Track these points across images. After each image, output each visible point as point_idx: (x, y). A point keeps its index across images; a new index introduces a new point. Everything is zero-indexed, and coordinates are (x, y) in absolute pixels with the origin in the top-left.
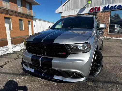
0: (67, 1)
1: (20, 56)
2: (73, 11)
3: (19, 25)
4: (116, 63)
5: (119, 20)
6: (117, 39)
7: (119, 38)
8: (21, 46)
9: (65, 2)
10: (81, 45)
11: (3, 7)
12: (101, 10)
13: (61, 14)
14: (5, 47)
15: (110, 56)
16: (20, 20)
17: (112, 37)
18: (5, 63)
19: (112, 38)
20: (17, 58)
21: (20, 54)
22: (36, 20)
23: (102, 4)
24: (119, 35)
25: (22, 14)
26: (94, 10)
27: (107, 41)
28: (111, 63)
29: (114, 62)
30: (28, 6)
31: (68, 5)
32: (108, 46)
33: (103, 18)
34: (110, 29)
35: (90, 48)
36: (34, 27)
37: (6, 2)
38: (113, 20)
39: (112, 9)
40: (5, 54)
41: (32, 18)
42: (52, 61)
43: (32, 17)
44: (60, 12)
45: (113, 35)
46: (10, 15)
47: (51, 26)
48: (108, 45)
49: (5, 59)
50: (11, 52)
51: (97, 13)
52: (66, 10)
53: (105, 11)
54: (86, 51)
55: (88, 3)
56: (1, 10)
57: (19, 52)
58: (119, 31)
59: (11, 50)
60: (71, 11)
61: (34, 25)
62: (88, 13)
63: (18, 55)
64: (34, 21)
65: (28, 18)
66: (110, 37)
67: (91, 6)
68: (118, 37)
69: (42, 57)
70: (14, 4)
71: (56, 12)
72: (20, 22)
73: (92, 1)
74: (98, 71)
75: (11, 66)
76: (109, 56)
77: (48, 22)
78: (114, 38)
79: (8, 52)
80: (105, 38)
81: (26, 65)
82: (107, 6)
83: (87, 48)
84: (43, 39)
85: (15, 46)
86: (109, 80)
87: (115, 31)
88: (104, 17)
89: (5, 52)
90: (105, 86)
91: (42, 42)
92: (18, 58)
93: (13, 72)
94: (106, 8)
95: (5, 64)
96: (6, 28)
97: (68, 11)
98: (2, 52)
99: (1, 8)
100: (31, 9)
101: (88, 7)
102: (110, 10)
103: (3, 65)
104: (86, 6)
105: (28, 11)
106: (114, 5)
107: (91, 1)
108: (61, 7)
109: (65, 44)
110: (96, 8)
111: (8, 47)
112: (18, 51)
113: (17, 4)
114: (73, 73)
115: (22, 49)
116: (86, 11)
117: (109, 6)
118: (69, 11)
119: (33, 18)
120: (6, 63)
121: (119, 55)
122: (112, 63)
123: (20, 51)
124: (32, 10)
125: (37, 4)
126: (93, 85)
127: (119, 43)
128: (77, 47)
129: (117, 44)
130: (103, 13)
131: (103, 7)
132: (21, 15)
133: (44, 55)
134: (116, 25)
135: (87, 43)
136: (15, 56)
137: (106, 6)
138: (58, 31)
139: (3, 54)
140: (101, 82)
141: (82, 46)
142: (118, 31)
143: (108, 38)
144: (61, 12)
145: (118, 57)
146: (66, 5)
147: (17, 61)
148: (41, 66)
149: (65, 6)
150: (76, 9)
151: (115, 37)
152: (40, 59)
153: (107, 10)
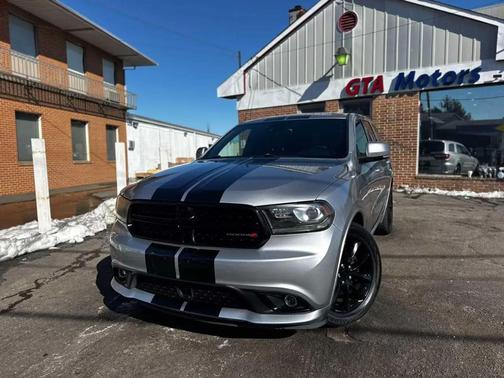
0: (259, 55)
1: (88, 260)
2: (283, 92)
3: (69, 143)
4: (432, 276)
5: (462, 123)
6: (452, 196)
7: (455, 193)
8: (85, 224)
9: (254, 59)
10: (305, 207)
11: (14, 74)
12: (387, 88)
13: (238, 103)
14: (24, 227)
15: (415, 253)
16: (74, 123)
17: (431, 187)
18: (36, 282)
19: (432, 192)
20: (75, 268)
21: (87, 254)
22: (140, 124)
23: (390, 68)
24: (458, 179)
25: (85, 100)
26: (362, 89)
27: (414, 204)
28: (414, 278)
29: (428, 273)
30: (108, 68)
31: (262, 67)
32: (414, 222)
33: (394, 116)
34: (425, 159)
35: (332, 217)
36: (132, 149)
37: (24, 56)
38: (441, 124)
39: (425, 85)
40: (26, 253)
41: (124, 114)
42: (216, 260)
43: (125, 109)
44: (232, 94)
45: (436, 179)
46: (37, 103)
47: (206, 149)
48: (413, 218)
49: (31, 270)
50: (51, 245)
51: (372, 98)
52: (256, 88)
53: (400, 91)
54: (319, 227)
55: (337, 63)
56: (3, 86)
57: (79, 243)
58: (459, 165)
59: (51, 238)
60: (274, 90)
61: (132, 143)
62: (339, 97)
63: (79, 255)
64: (129, 128)
65: (105, 116)
66: (426, 187)
67: (348, 74)
68: (452, 190)
69: (183, 247)
70: (56, 63)
71: (221, 92)
72: (76, 129)
73: (351, 55)
74: (364, 298)
75: (61, 292)
76: (411, 254)
77: (187, 130)
78: (438, 191)
79: (38, 245)
80: (405, 192)
81: (121, 281)
82: (407, 73)
83: (321, 216)
84: (188, 192)
85: (65, 224)
86: (401, 327)
87: (445, 166)
88: (398, 113)
89: (30, 244)
90: (385, 341)
91: (183, 200)
92: (82, 265)
93: (73, 312)
94: (402, 83)
95: (37, 288)
96: (34, 156)
97: (262, 92)
98: (19, 243)
99: (6, 78)
100: (119, 79)
101: (338, 76)
102: (418, 89)
103: (29, 291)
104: (330, 74)
105: (106, 90)
106: (430, 71)
107: (348, 57)
108: (236, 74)
109: (254, 205)
110: (367, 80)
111: (37, 228)
112: (76, 243)
113: (65, 61)
114: (282, 295)
115: (91, 234)
116: (333, 92)
117: (412, 74)
118: (267, 90)
119: (129, 115)
120: (40, 282)
121: (449, 252)
122: (418, 278)
123: (82, 240)
124: (124, 84)
125: (146, 63)
126: (347, 341)
127: (456, 208)
128: (292, 214)
129: (446, 214)
130: (393, 100)
131: (393, 77)
132: (81, 105)
133: (188, 241)
134: (446, 144)
135: (322, 203)
136: (67, 258)
137: (402, 75)
138: (232, 165)
139: (23, 252)
140: (374, 330)
141: (307, 213)
142: (456, 163)
143: (419, 190)
144: (238, 93)
145: (443, 257)
146: (255, 67)
147: (78, 277)
148: (178, 277)
149: (252, 72)
150: (294, 82)
151: (443, 188)
152: (176, 256)
153: (407, 90)
